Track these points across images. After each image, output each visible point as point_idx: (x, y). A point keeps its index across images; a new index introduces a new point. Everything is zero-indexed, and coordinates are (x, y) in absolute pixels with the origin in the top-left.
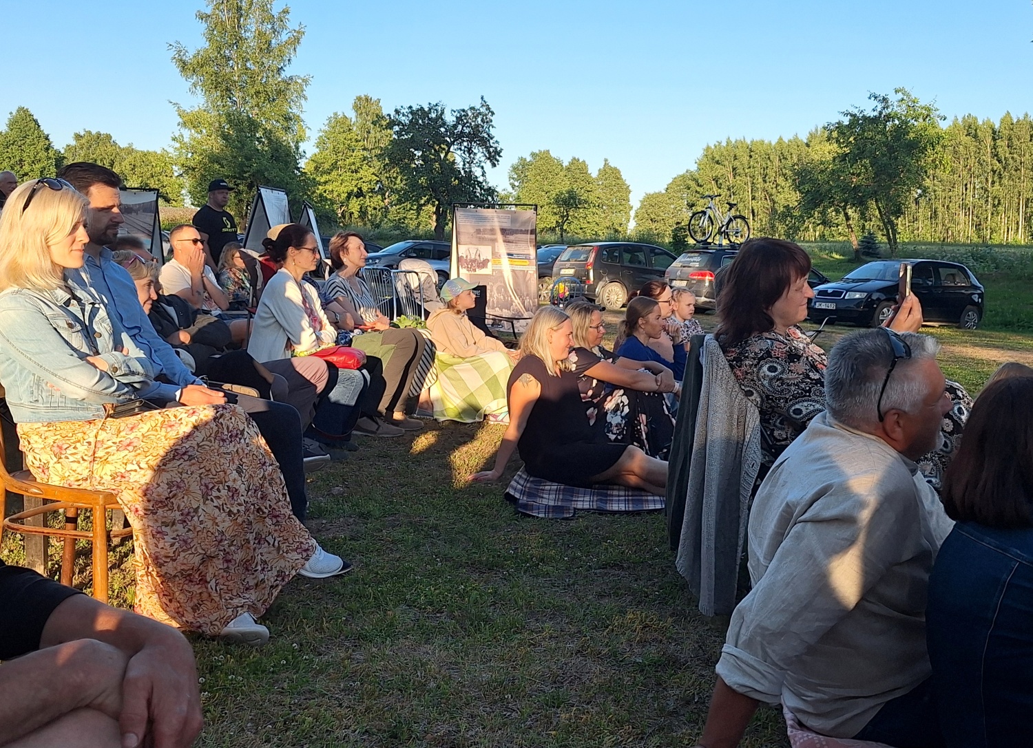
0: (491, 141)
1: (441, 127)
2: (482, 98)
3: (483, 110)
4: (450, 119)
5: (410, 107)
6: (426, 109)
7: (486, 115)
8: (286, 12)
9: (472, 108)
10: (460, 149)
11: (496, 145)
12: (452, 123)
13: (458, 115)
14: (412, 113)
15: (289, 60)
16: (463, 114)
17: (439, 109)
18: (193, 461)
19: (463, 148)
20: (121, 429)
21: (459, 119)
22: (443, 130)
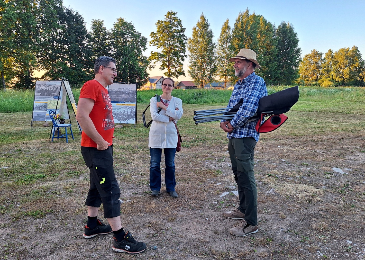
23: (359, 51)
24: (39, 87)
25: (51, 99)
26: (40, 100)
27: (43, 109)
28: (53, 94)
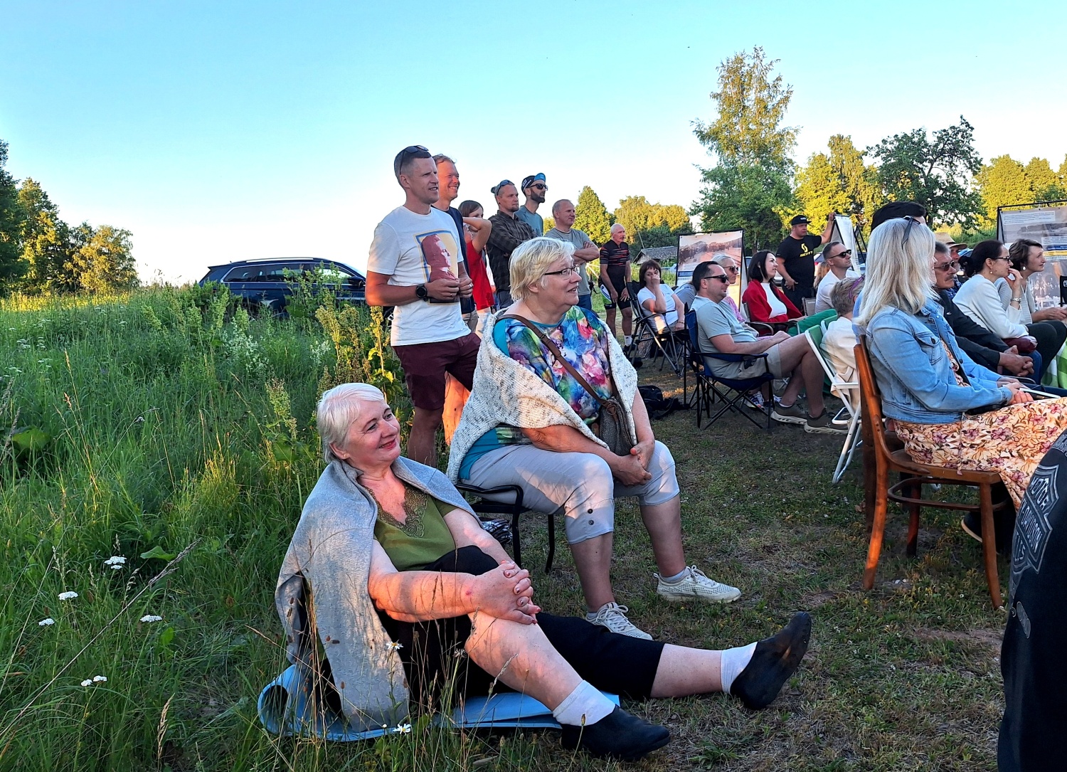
0: (972, 153)
1: (923, 147)
2: (961, 117)
3: (963, 127)
4: (931, 139)
5: (896, 136)
6: (910, 135)
7: (965, 131)
8: (779, 79)
9: (953, 128)
10: (942, 164)
11: (975, 156)
12: (934, 143)
13: (940, 135)
14: (898, 140)
15: (782, 117)
16: (944, 133)
17: (921, 132)
18: (1010, 441)
19: (944, 163)
20: (993, 421)
21: (940, 139)
22: (925, 150)
23: (46, 197)
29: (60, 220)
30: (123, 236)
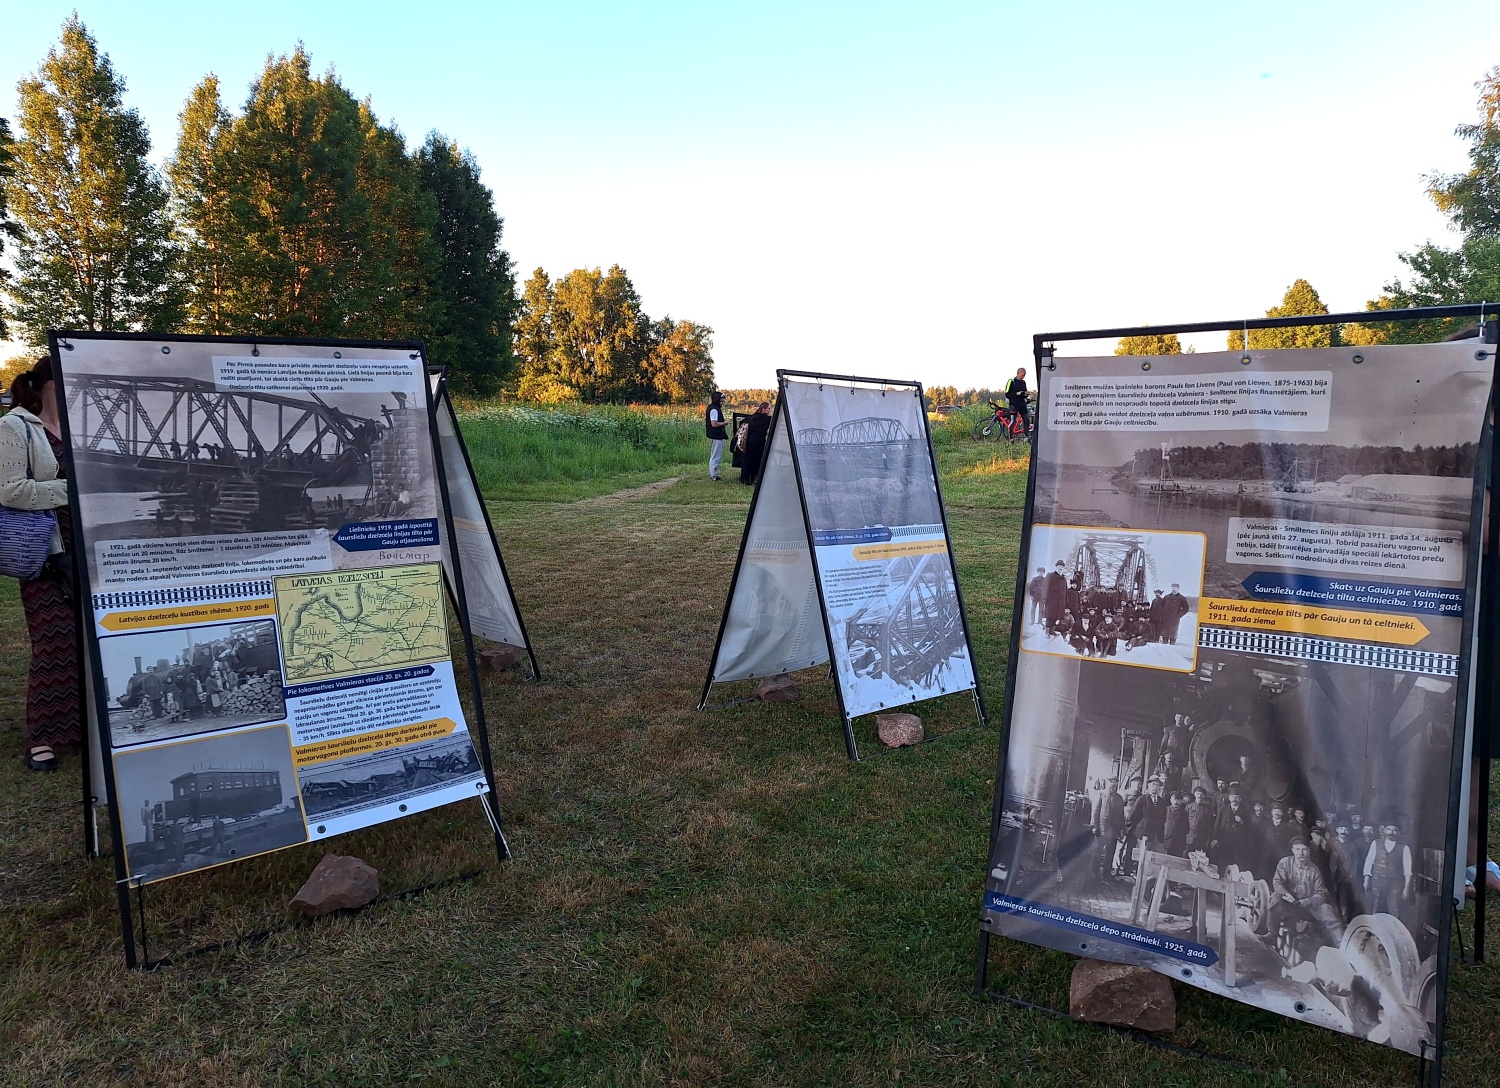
24: (120, 420)
25: (311, 567)
26: (172, 583)
27: (238, 695)
28: (318, 495)
29: (642, 312)
30: (704, 334)
